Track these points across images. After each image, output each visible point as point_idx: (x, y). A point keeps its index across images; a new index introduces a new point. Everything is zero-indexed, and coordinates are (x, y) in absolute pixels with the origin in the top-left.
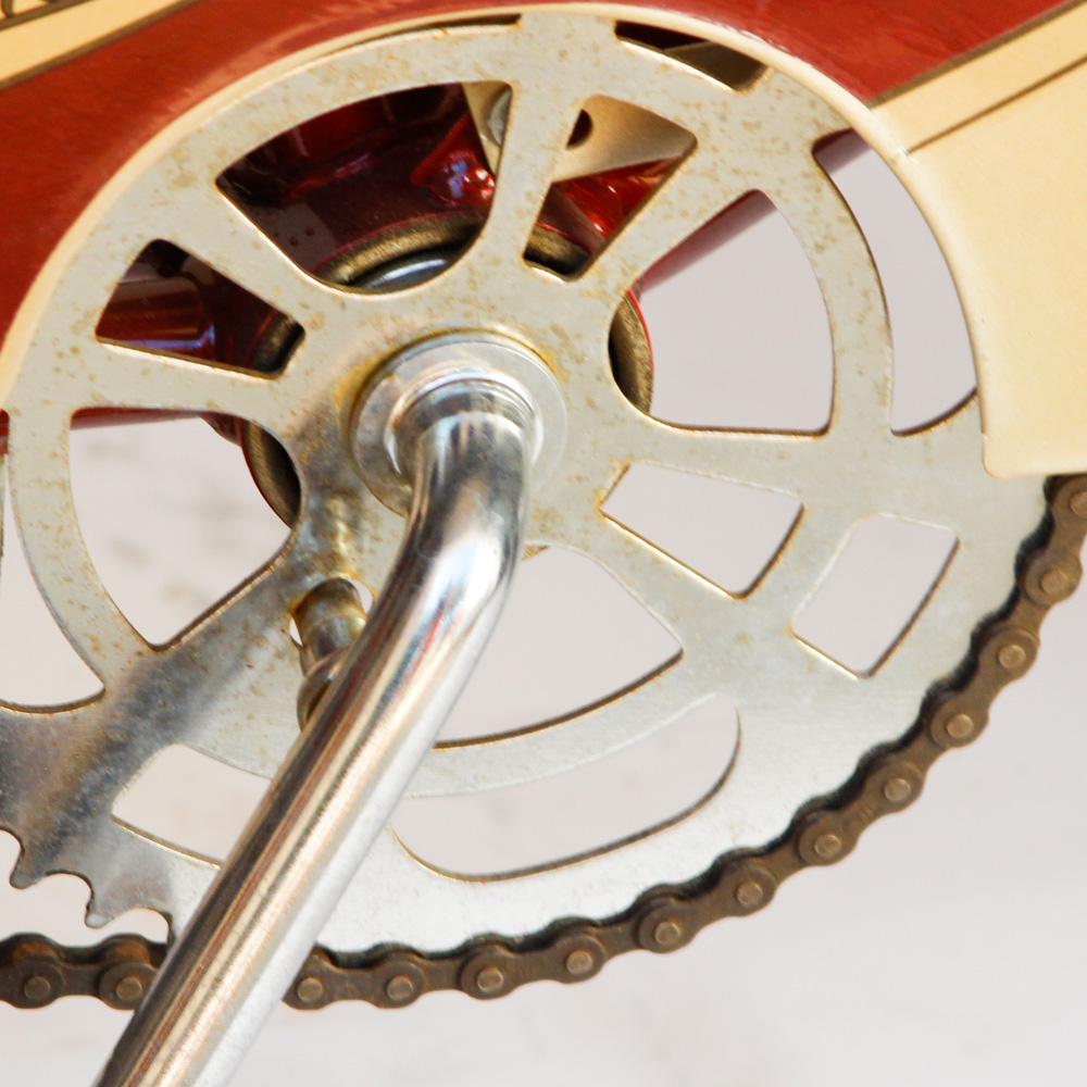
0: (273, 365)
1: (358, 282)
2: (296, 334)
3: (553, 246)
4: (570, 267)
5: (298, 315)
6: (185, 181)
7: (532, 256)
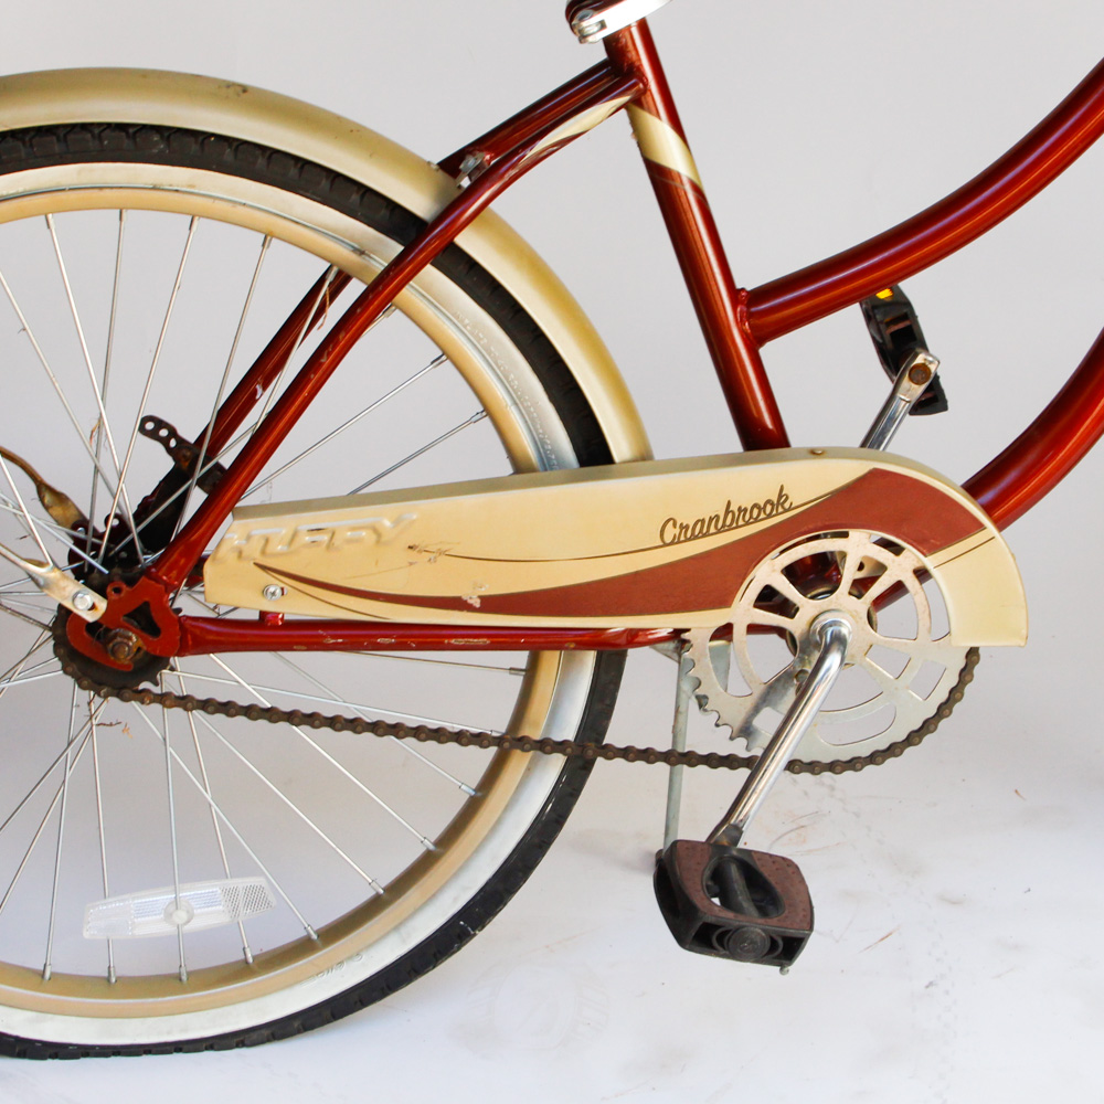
0: (792, 616)
1: (813, 598)
2: (798, 609)
3: (855, 592)
4: (859, 597)
5: (798, 604)
6: (774, 571)
7: (850, 593)
